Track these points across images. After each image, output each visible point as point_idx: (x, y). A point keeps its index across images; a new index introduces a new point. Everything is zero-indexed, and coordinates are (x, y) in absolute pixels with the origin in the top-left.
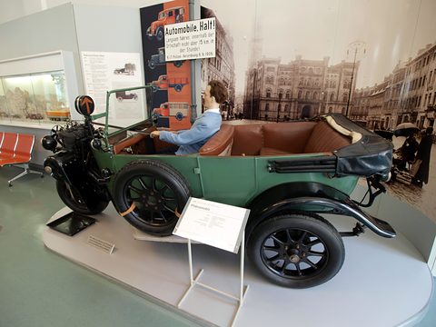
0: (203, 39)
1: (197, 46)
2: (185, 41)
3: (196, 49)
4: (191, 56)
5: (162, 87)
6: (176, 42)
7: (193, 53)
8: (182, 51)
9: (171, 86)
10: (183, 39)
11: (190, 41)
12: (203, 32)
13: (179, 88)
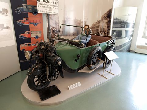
0: (54, 7)
1: (52, 9)
2: (47, 6)
3: (52, 10)
4: (50, 12)
5: (26, 23)
6: (43, 6)
7: (51, 11)
8: (45, 10)
9: (31, 23)
10: (46, 5)
11: (49, 6)
12: (54, 5)
13: (36, 24)
